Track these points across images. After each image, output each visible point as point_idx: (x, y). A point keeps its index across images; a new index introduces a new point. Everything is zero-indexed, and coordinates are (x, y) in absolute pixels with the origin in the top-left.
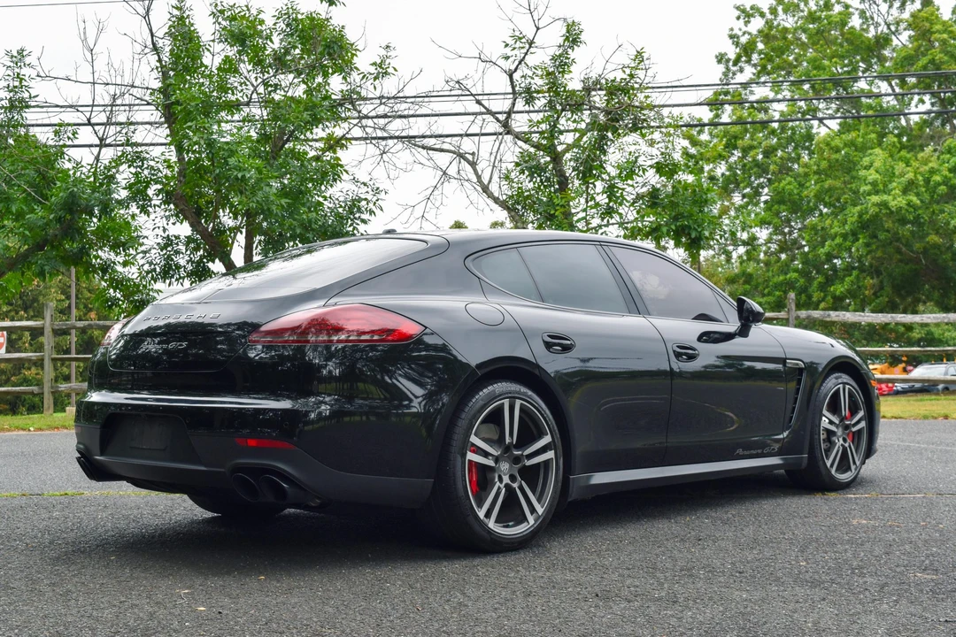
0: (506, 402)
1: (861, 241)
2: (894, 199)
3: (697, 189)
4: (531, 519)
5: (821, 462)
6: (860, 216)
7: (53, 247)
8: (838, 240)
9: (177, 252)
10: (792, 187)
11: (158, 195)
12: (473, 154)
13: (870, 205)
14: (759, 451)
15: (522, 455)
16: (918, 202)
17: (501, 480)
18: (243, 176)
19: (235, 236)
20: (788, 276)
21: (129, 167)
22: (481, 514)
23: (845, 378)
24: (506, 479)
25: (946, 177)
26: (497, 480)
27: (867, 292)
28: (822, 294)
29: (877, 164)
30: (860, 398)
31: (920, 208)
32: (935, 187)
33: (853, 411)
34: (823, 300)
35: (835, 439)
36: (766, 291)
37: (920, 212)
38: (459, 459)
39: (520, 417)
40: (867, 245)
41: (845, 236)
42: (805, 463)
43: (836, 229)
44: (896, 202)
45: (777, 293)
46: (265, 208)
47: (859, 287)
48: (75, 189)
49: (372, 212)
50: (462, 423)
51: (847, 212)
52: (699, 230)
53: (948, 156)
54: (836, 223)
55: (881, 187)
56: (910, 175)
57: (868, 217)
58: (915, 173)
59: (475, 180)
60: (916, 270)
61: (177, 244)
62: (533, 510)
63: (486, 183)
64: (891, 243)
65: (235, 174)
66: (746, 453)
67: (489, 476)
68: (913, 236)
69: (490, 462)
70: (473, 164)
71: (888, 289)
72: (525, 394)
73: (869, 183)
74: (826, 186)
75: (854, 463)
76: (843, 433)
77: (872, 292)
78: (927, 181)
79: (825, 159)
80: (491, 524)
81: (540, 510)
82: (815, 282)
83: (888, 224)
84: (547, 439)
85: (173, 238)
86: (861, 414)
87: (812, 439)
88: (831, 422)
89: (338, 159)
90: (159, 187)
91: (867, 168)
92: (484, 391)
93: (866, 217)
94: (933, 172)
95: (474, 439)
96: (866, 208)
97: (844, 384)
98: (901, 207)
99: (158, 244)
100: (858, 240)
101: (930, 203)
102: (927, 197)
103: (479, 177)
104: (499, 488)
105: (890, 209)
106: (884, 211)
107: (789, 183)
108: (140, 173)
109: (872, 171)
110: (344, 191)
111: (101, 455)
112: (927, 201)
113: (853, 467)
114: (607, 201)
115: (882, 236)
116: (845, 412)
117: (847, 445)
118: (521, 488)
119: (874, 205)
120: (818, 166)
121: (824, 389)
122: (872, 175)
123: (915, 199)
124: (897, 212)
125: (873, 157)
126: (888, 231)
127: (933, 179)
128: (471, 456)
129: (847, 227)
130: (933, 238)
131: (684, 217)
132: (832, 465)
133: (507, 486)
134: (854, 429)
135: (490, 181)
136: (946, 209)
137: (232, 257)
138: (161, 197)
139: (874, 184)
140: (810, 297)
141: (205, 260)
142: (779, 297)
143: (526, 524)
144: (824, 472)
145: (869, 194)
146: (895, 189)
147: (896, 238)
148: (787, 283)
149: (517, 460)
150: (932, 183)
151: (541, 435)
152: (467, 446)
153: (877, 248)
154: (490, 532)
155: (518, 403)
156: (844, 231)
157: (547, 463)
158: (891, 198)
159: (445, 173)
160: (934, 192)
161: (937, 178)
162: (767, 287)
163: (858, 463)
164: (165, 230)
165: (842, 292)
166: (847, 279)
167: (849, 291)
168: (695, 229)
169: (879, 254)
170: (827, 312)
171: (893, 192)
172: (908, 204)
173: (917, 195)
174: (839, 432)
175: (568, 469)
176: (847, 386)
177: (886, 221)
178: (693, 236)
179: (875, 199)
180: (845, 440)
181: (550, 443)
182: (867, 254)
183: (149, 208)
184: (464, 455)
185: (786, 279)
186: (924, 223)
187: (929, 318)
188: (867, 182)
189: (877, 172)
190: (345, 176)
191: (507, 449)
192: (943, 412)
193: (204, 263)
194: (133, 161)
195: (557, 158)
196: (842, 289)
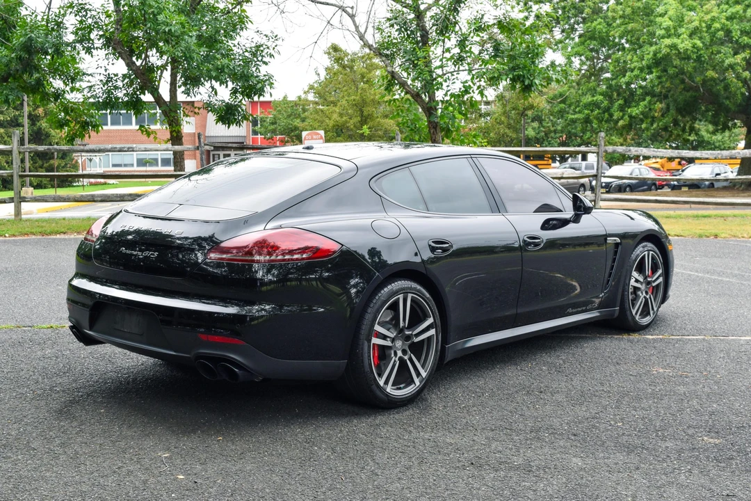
0: (401, 297)
1: (654, 74)
2: (682, 42)
3: (530, 45)
4: (417, 383)
5: (628, 312)
6: (655, 54)
7: (14, 79)
8: (636, 72)
9: (116, 88)
10: (601, 27)
11: (99, 39)
12: (352, 8)
13: (663, 46)
14: (584, 308)
15: (412, 334)
16: (701, 45)
17: (396, 354)
18: (170, 30)
19: (162, 73)
20: (595, 98)
21: (76, 15)
22: (381, 383)
23: (650, 245)
24: (400, 354)
25: (724, 24)
26: (393, 355)
27: (656, 114)
28: (621, 114)
29: (671, 13)
30: (660, 260)
31: (702, 49)
32: (715, 33)
33: (654, 270)
34: (622, 118)
35: (639, 293)
36: (577, 110)
37: (702, 52)
38: (366, 343)
39: (411, 305)
40: (659, 77)
41: (641, 69)
42: (617, 314)
43: (636, 64)
44: (683, 45)
45: (586, 112)
46: (188, 56)
47: (650, 109)
48: (33, 35)
49: (271, 56)
50: (368, 317)
51: (644, 49)
52: (531, 79)
53: (727, 6)
54: (635, 58)
55: (673, 31)
56: (696, 23)
57: (661, 55)
58: (700, 21)
59: (353, 28)
60: (695, 96)
61: (116, 81)
62: (418, 374)
63: (363, 33)
64: (677, 76)
65: (163, 28)
66: (574, 310)
67: (387, 352)
68: (695, 71)
69: (388, 343)
70: (352, 16)
71: (672, 111)
72: (415, 289)
73: (664, 28)
74: (629, 28)
75: (653, 309)
76: (646, 287)
77: (660, 114)
78: (709, 27)
79: (629, 7)
80: (389, 389)
81: (424, 374)
82: (616, 104)
83: (677, 62)
84: (430, 321)
85: (113, 76)
86: (660, 272)
87: (623, 295)
88: (637, 281)
89: (244, 11)
90: (101, 33)
91: (662, 15)
92: (385, 289)
93: (659, 56)
94: (713, 19)
95: (378, 328)
96: (660, 48)
97: (648, 251)
98: (687, 49)
99: (101, 81)
100: (652, 73)
101: (710, 45)
102: (708, 39)
103: (357, 27)
104: (395, 361)
105: (679, 50)
106: (674, 52)
107: (600, 24)
108: (85, 21)
109: (666, 18)
110: (250, 38)
111: (90, 330)
112: (708, 44)
113: (651, 312)
114: (459, 51)
115: (671, 71)
116: (648, 271)
117: (648, 297)
118: (411, 359)
119: (666, 46)
120: (624, 12)
121: (633, 256)
122: (666, 22)
123: (699, 43)
124: (684, 53)
125: (667, 6)
126: (676, 67)
127: (713, 26)
128: (375, 341)
129: (644, 62)
130: (711, 73)
131: (520, 68)
132: (636, 314)
133: (401, 359)
134: (654, 284)
135: (366, 31)
136: (722, 50)
137: (160, 90)
138: (101, 41)
139: (667, 29)
140: (611, 115)
141: (138, 93)
142: (588, 115)
143: (413, 385)
144: (630, 318)
145: (663, 37)
146: (683, 34)
147: (682, 72)
148: (594, 104)
149: (408, 338)
150: (712, 29)
151: (426, 317)
152: (371, 333)
153: (667, 81)
154: (387, 395)
155: (410, 296)
156: (641, 66)
157: (429, 339)
158: (680, 41)
159: (329, 22)
160: (714, 36)
161: (717, 25)
162: (578, 106)
163: (655, 309)
164: (106, 70)
165: (637, 114)
166: (641, 103)
167: (642, 113)
168: (529, 79)
169: (668, 84)
170: (628, 148)
171: (682, 37)
172: (693, 47)
173: (700, 38)
174: (643, 287)
175: (445, 341)
176: (651, 252)
177: (675, 60)
178: (526, 83)
179: (668, 41)
180: (647, 293)
181: (432, 323)
182: (658, 85)
183: (92, 50)
184: (369, 341)
185: (593, 101)
186: (704, 61)
187: (707, 154)
188: (662, 27)
189: (670, 19)
190: (249, 25)
191: (401, 331)
192: (714, 231)
193: (137, 95)
194: (79, 11)
195: (420, 16)
196: (637, 111)
